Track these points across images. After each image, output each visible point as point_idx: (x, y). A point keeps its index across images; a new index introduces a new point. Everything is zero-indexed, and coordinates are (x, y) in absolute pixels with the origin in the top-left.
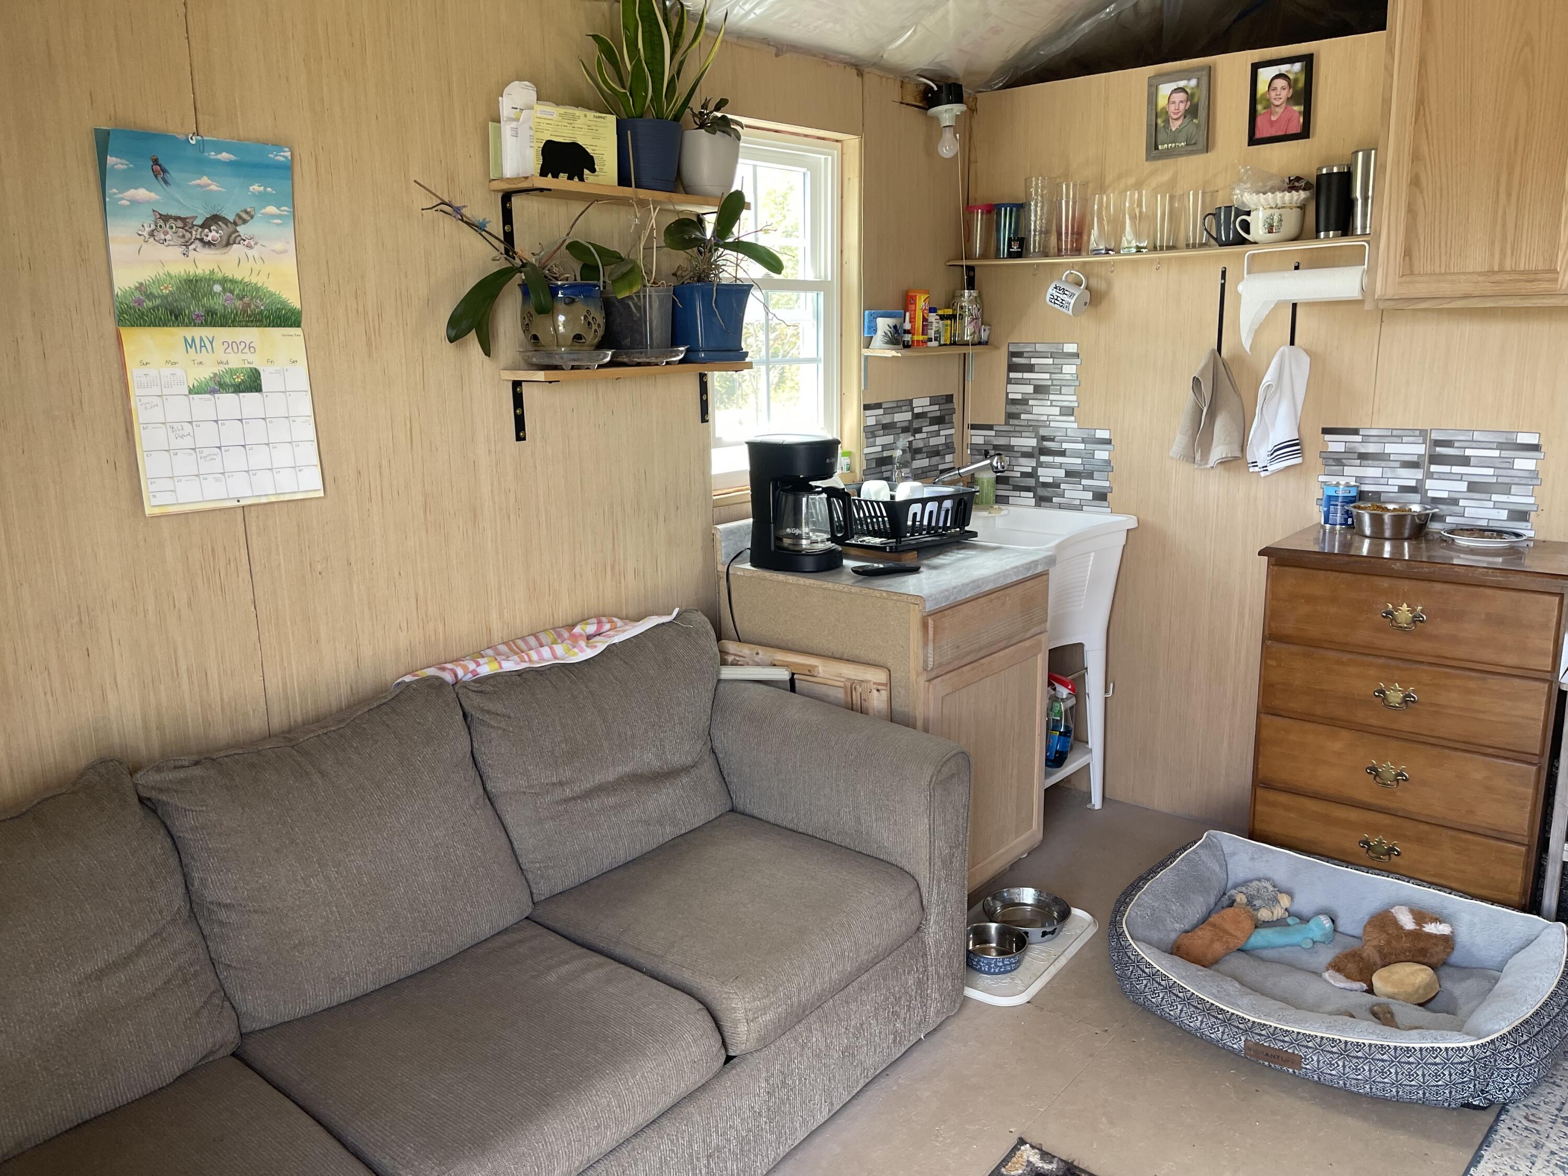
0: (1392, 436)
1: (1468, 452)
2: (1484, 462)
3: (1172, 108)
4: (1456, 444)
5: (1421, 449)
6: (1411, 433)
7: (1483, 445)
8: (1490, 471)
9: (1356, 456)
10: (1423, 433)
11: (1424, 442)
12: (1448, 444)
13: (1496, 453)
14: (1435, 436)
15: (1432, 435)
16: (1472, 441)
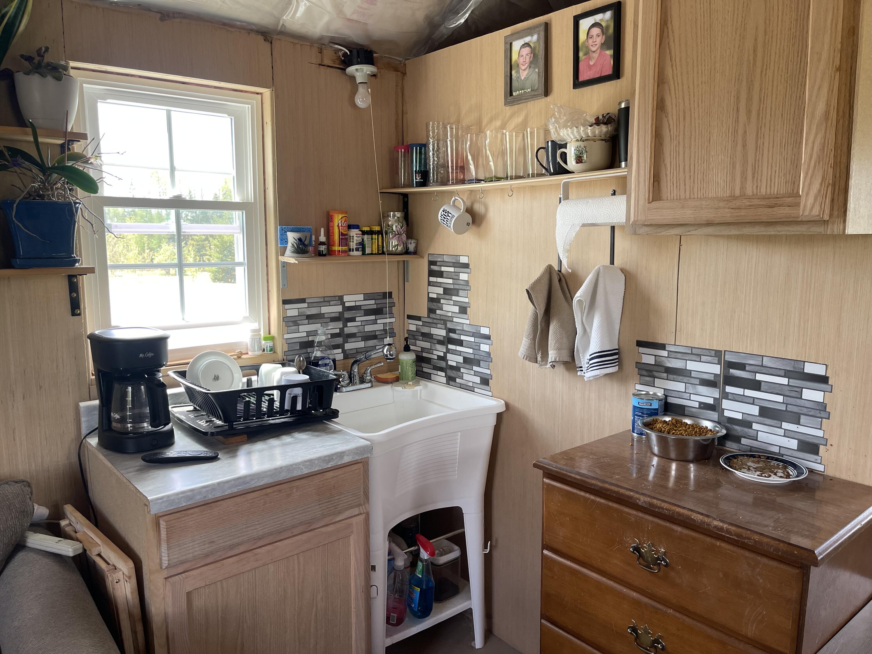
0: (692, 354)
1: (759, 377)
2: (774, 389)
3: (521, 60)
4: (747, 368)
5: (716, 369)
6: (707, 353)
7: (771, 371)
8: (780, 399)
9: (663, 369)
10: (718, 354)
11: (719, 363)
12: (741, 367)
13: (784, 381)
14: (729, 358)
15: (726, 356)
16: (762, 366)
